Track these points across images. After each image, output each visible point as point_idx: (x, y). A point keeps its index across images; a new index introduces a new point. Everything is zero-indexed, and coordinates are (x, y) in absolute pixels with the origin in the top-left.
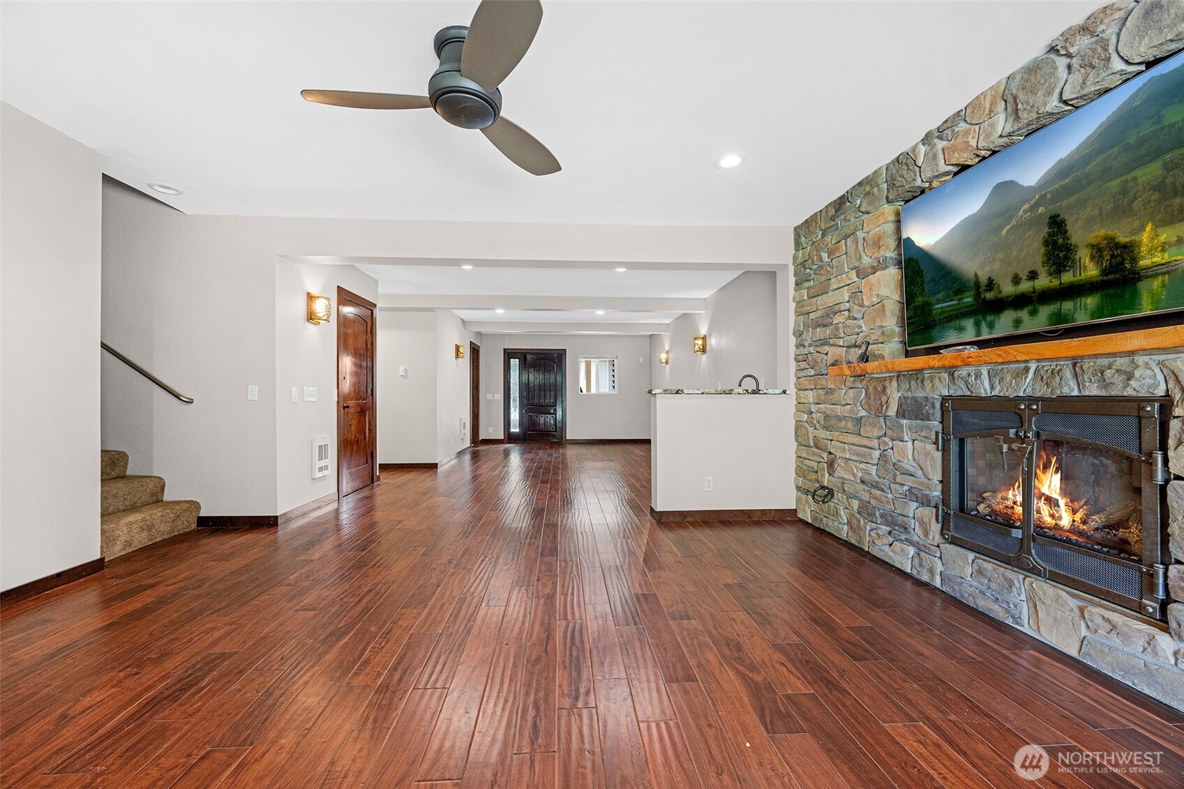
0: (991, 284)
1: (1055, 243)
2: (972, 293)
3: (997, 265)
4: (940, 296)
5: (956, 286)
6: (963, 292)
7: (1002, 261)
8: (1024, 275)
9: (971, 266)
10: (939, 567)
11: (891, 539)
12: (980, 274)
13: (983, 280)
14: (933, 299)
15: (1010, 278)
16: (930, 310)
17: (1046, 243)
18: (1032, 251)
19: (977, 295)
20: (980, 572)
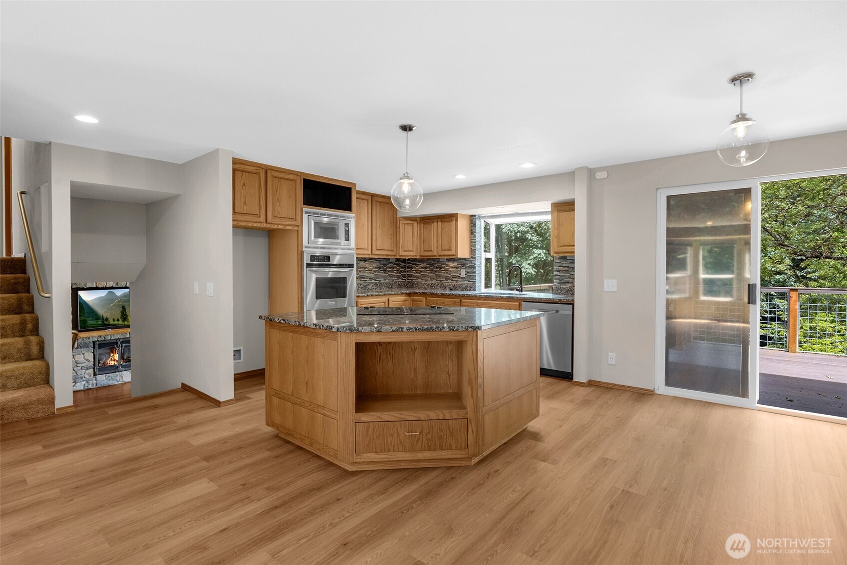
0: (107, 319)
1: (123, 313)
2: (101, 320)
3: (109, 314)
4: (90, 319)
5: (96, 317)
6: (98, 320)
7: (110, 313)
8: (116, 319)
9: (101, 312)
10: (95, 382)
11: (74, 384)
12: (104, 315)
13: (105, 317)
14: (88, 319)
15: (112, 319)
16: (86, 323)
17: (121, 312)
18: (118, 314)
19: (103, 322)
20: (109, 377)
